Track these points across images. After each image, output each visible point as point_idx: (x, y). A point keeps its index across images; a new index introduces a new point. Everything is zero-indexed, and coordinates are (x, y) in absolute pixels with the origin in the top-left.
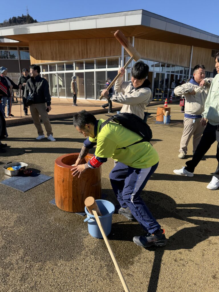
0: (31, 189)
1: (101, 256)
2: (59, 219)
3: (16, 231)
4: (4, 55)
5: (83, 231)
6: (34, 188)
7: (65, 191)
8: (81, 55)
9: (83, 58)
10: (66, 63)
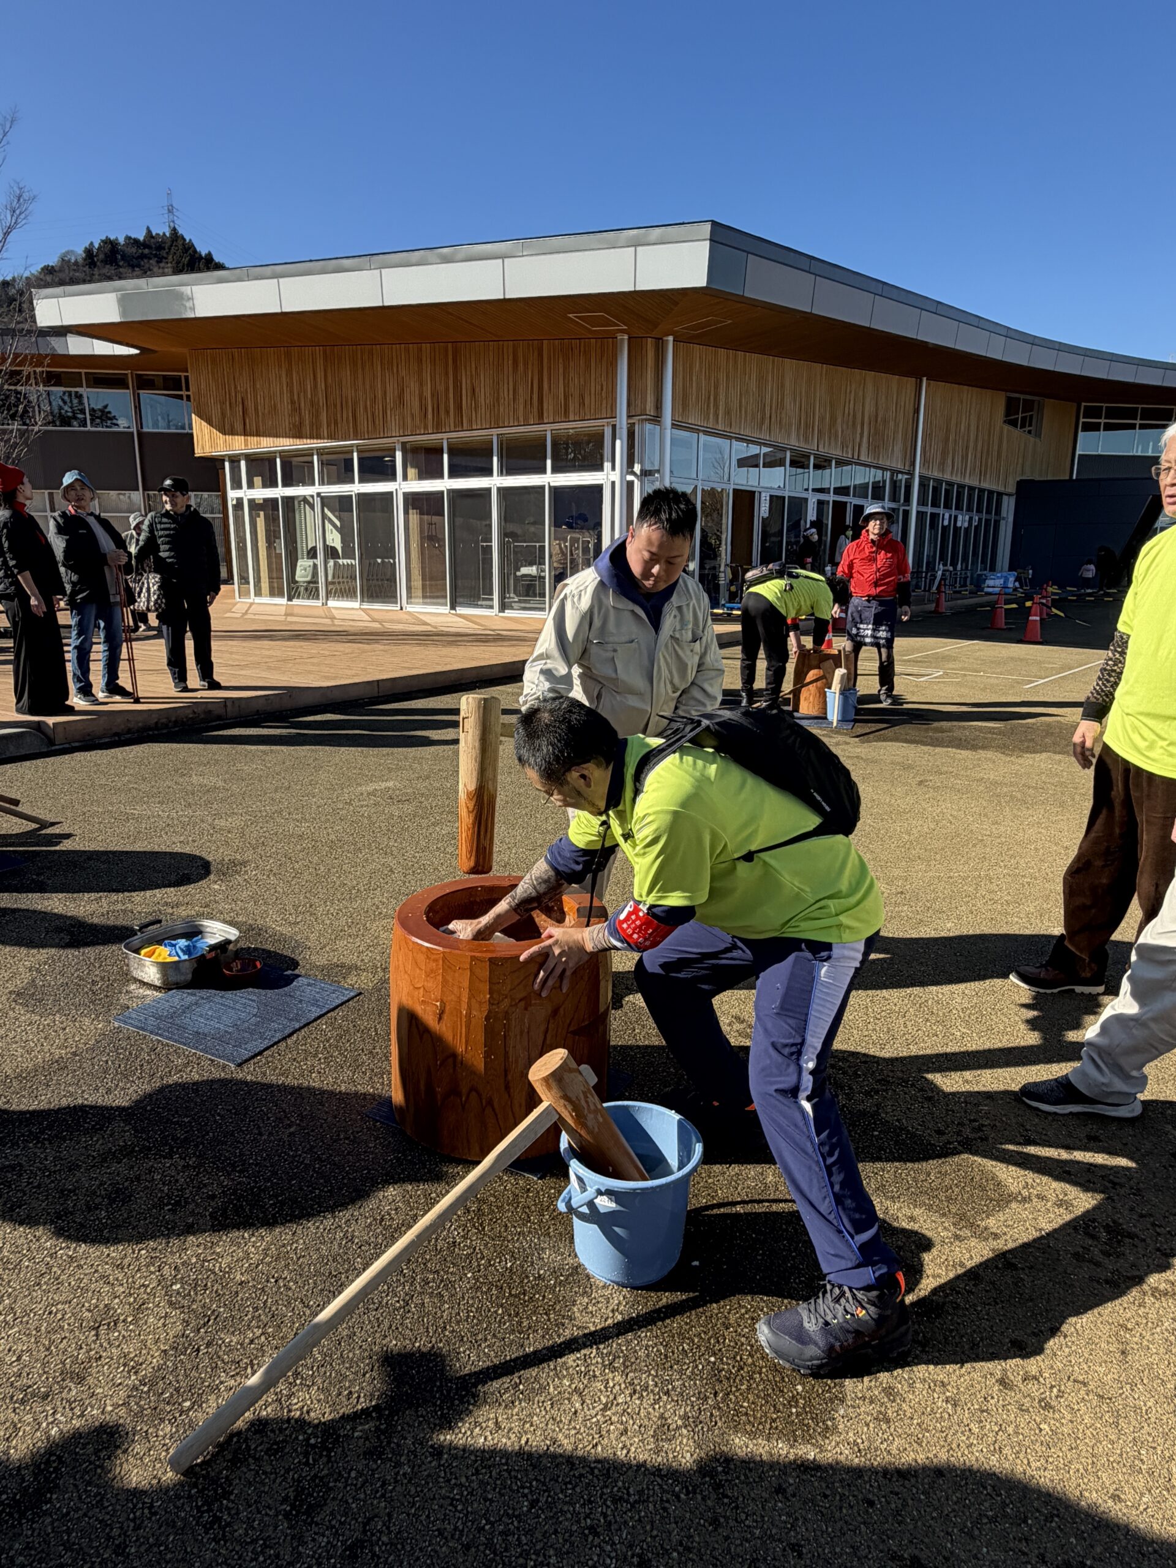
0: (268, 1048)
1: (653, 1372)
4: (61, 408)
5: (550, 1255)
6: (283, 1045)
8: (430, 416)
9: (438, 429)
10: (359, 452)
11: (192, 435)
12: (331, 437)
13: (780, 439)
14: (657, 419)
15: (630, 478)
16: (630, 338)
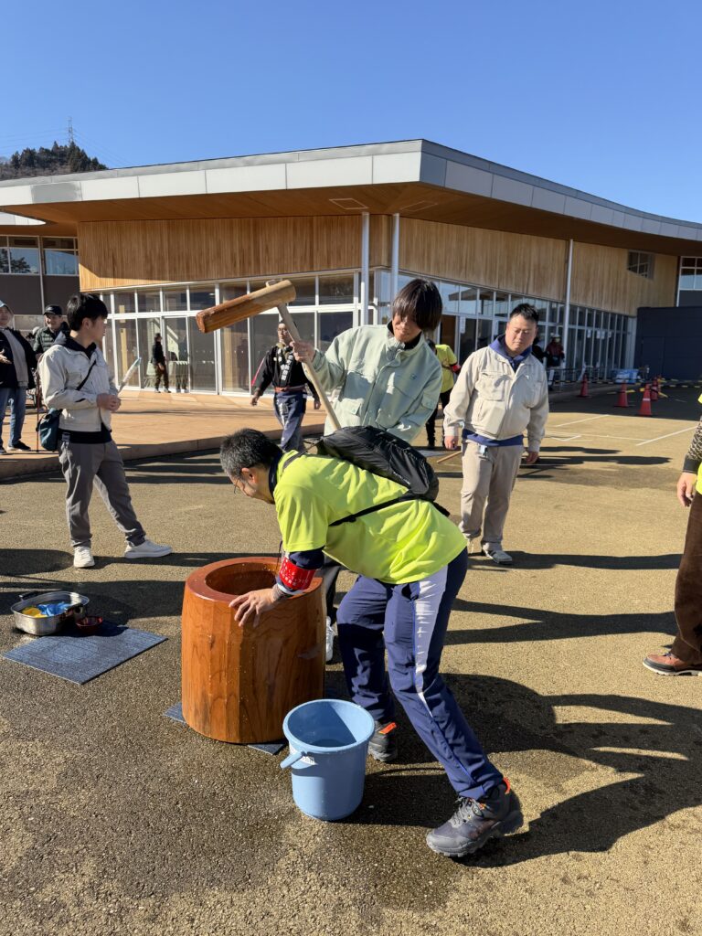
0: (103, 673)
1: (336, 872)
2: (200, 764)
3: (66, 803)
5: (277, 801)
6: (113, 671)
7: (217, 676)
8: (238, 266)
9: (243, 275)
10: (190, 289)
11: (78, 278)
12: (172, 279)
13: (472, 279)
14: (389, 268)
15: (370, 307)
16: (371, 215)
